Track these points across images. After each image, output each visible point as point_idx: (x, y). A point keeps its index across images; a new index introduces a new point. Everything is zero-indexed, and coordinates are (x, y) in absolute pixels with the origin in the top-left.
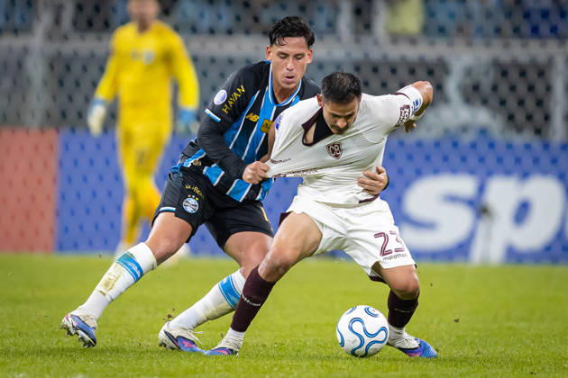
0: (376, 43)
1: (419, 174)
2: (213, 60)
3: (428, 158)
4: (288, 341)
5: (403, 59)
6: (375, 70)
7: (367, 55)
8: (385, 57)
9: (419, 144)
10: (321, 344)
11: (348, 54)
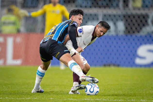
0: (129, 9)
1: (141, 44)
2: (91, 15)
3: (143, 40)
4: (106, 89)
5: (136, 14)
6: (129, 17)
7: (127, 13)
8: (132, 13)
9: (141, 36)
10: (115, 89)
11: (122, 13)
